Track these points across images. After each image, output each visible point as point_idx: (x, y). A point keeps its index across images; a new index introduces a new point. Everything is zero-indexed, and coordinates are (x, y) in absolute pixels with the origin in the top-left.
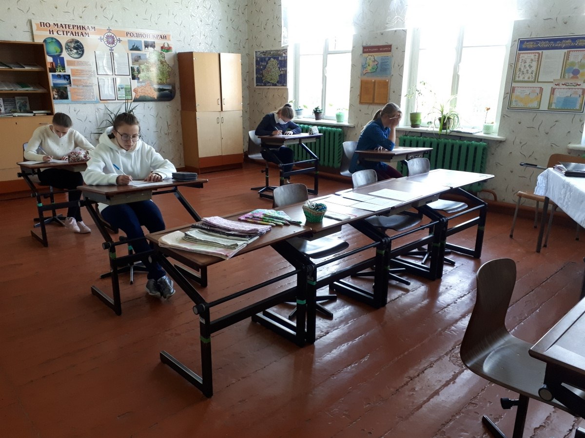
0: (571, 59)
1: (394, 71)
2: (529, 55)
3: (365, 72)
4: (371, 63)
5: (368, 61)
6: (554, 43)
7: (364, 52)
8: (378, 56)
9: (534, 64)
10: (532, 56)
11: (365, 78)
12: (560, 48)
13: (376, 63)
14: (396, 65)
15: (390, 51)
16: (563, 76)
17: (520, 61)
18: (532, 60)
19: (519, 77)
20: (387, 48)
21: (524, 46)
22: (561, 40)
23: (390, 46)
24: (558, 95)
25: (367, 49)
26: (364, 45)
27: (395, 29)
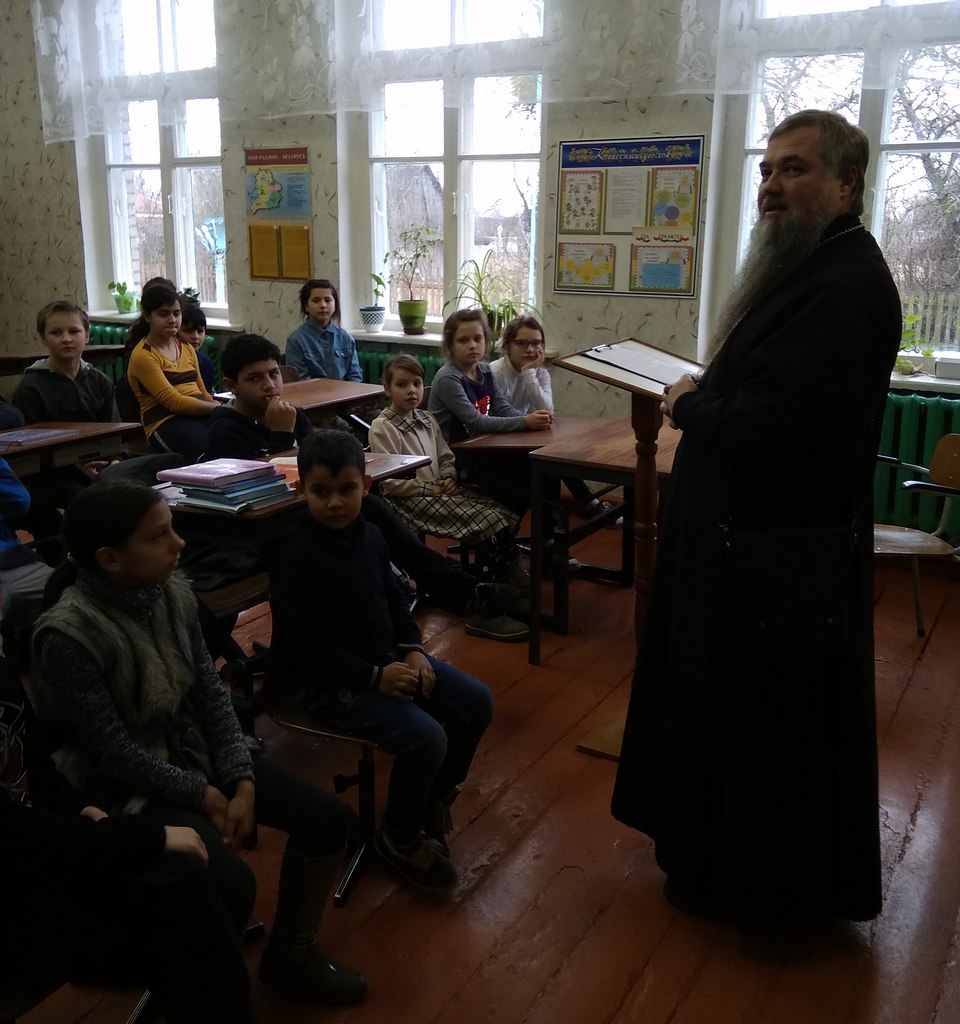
1: (318, 207)
3: (255, 207)
4: (268, 188)
5: (260, 183)
6: (627, 153)
7: (249, 163)
8: (281, 171)
9: (594, 195)
10: (588, 178)
11: (258, 221)
12: (639, 163)
13: (277, 187)
14: (321, 193)
15: (305, 161)
16: (650, 222)
17: (568, 188)
18: (589, 187)
19: (568, 223)
20: (299, 156)
21: (571, 158)
22: (638, 146)
23: (304, 151)
24: (645, 261)
25: (256, 157)
26: (248, 146)
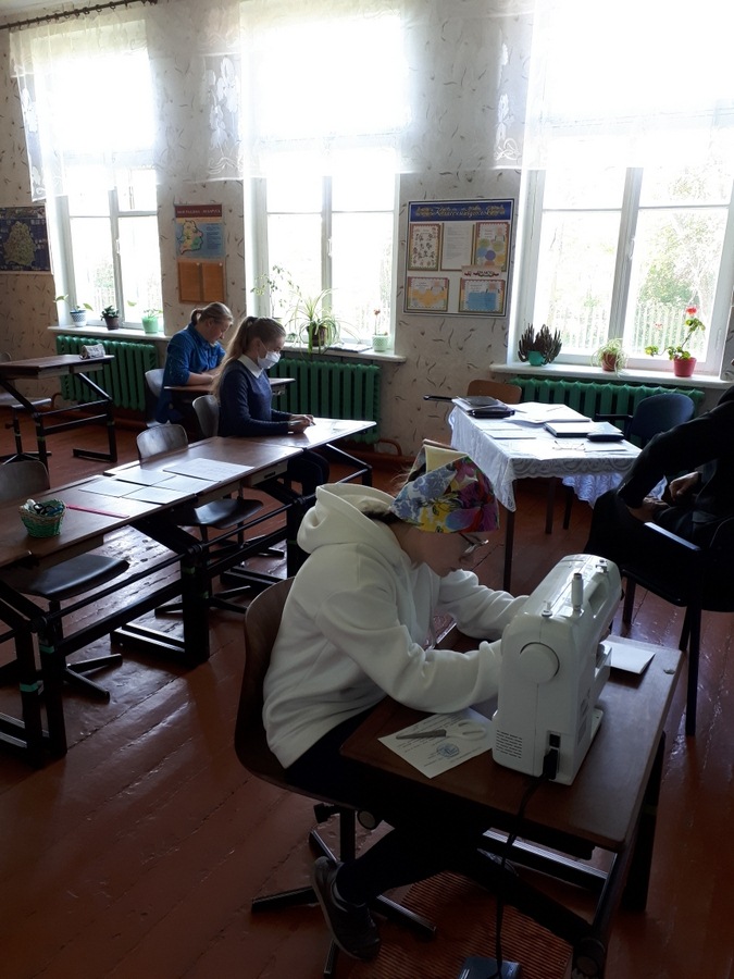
0: (483, 235)
1: (230, 249)
2: (426, 228)
3: (182, 249)
4: (191, 234)
5: (185, 231)
6: (458, 211)
7: (178, 216)
8: (202, 222)
9: (434, 242)
10: (430, 228)
11: (184, 259)
12: (466, 218)
13: (199, 234)
14: (232, 239)
15: (220, 215)
16: (474, 261)
17: (415, 237)
18: (430, 236)
19: (415, 262)
20: (215, 210)
21: (418, 214)
22: (466, 206)
23: (219, 207)
24: (470, 291)
25: (183, 211)
26: (177, 203)
27: (223, 179)
